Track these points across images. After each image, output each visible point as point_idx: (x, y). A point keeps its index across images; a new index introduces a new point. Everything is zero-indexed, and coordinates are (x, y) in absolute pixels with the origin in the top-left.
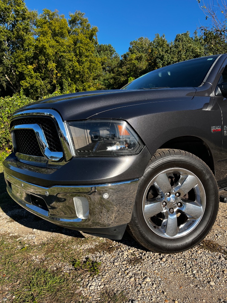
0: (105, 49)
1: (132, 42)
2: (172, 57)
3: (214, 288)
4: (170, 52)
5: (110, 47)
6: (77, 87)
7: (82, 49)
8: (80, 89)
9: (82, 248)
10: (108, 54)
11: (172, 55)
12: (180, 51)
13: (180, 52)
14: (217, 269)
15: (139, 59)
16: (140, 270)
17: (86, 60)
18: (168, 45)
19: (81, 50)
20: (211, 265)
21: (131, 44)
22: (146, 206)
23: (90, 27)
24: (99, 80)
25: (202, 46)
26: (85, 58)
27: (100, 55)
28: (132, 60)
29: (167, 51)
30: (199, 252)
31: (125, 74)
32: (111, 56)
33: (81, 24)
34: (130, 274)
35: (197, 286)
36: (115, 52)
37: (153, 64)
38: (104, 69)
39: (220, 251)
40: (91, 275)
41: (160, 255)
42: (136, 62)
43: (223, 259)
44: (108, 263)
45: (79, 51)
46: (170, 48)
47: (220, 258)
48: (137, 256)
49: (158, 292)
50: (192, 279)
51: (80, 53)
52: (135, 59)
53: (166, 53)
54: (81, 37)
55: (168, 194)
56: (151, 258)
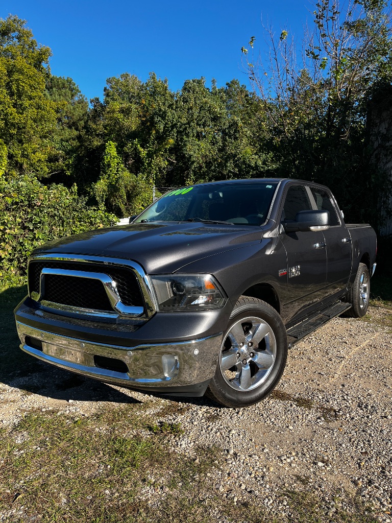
0: (61, 86)
1: (110, 79)
2: (179, 116)
3: (293, 431)
4: (176, 108)
5: (69, 82)
6: (11, 151)
7: (24, 85)
8: (16, 155)
9: (147, 413)
10: (67, 94)
11: (179, 113)
12: (191, 108)
13: (191, 110)
14: (291, 415)
15: (126, 112)
16: (221, 425)
17: (31, 105)
18: (172, 97)
19: (21, 85)
20: (285, 413)
21: (109, 81)
22: (223, 359)
23: (36, 46)
24: (52, 140)
25: (223, 103)
26: (28, 101)
27: (51, 95)
28: (113, 112)
29: (170, 106)
30: (271, 402)
31: (101, 135)
32: (72, 99)
33: (19, 38)
34: (214, 429)
35: (278, 431)
36: (80, 92)
37: (149, 124)
38: (59, 120)
39: (290, 400)
40: (175, 436)
41: (234, 409)
42: (120, 116)
43: (294, 406)
44: (186, 423)
45: (18, 87)
46: (176, 102)
47: (291, 405)
48: (213, 413)
49: (246, 441)
50: (272, 426)
51: (18, 90)
52: (118, 111)
53: (169, 108)
54: (20, 62)
55: (242, 344)
56: (227, 414)
